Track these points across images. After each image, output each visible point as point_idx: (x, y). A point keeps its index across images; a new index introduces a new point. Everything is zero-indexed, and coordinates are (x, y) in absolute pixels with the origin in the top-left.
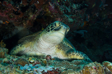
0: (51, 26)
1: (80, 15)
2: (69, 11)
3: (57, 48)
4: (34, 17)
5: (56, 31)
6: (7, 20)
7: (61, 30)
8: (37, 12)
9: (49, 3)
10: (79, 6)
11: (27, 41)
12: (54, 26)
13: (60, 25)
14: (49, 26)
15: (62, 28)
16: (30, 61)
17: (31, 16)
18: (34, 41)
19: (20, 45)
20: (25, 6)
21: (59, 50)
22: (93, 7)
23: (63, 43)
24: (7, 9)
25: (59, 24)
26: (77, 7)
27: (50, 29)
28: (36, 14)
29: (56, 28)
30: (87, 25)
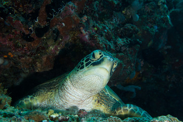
0: (85, 59)
1: (129, 55)
2: (112, 47)
3: (96, 101)
4: (56, 49)
5: (95, 66)
6: (10, 52)
7: (104, 63)
8: (61, 41)
9: (82, 28)
10: (127, 41)
11: (43, 91)
12: (91, 58)
13: (102, 56)
14: (83, 60)
15: (106, 60)
16: (51, 116)
17: (52, 48)
18: (56, 90)
19: (30, 97)
20: (42, 26)
21: (100, 105)
22: (148, 46)
23: (106, 94)
24: (13, 31)
25: (100, 54)
26: (125, 42)
27: (85, 63)
28: (59, 44)
29: (95, 60)
30: (140, 78)
